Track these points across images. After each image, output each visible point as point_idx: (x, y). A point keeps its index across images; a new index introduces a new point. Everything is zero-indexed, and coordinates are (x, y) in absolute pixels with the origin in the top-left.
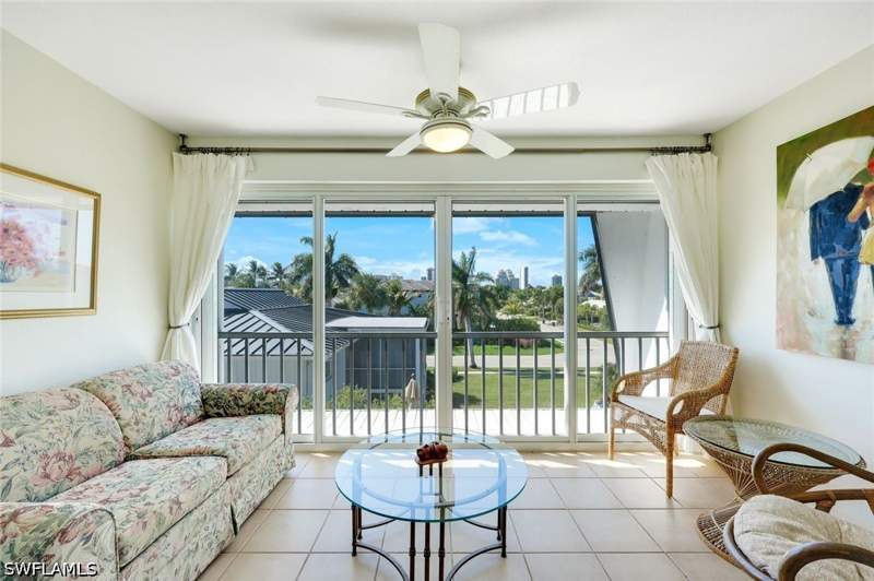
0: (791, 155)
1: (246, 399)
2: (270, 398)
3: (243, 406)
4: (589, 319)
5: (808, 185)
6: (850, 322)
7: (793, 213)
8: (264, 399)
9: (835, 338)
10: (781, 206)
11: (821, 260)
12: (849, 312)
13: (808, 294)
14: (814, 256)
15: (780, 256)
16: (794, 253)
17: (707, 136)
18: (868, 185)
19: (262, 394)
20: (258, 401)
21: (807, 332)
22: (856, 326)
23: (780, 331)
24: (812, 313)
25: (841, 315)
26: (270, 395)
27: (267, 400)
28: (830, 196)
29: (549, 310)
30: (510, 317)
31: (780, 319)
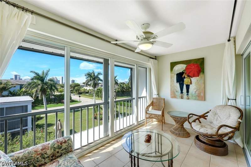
0: (173, 65)
1: (49, 152)
2: (64, 146)
3: (48, 157)
4: (85, 93)
5: (176, 70)
6: (183, 93)
7: (173, 74)
8: (61, 148)
9: (180, 95)
10: (171, 73)
11: (178, 83)
12: (182, 91)
13: (176, 88)
14: (177, 82)
15: (171, 82)
16: (174, 81)
17: (156, 57)
18: (185, 72)
19: (59, 145)
20: (57, 150)
21: (176, 95)
22: (184, 94)
23: (171, 95)
24: (177, 92)
25: (181, 92)
26: (63, 144)
27: (63, 148)
28: (180, 73)
29: (72, 90)
30: (60, 94)
31: (171, 93)
